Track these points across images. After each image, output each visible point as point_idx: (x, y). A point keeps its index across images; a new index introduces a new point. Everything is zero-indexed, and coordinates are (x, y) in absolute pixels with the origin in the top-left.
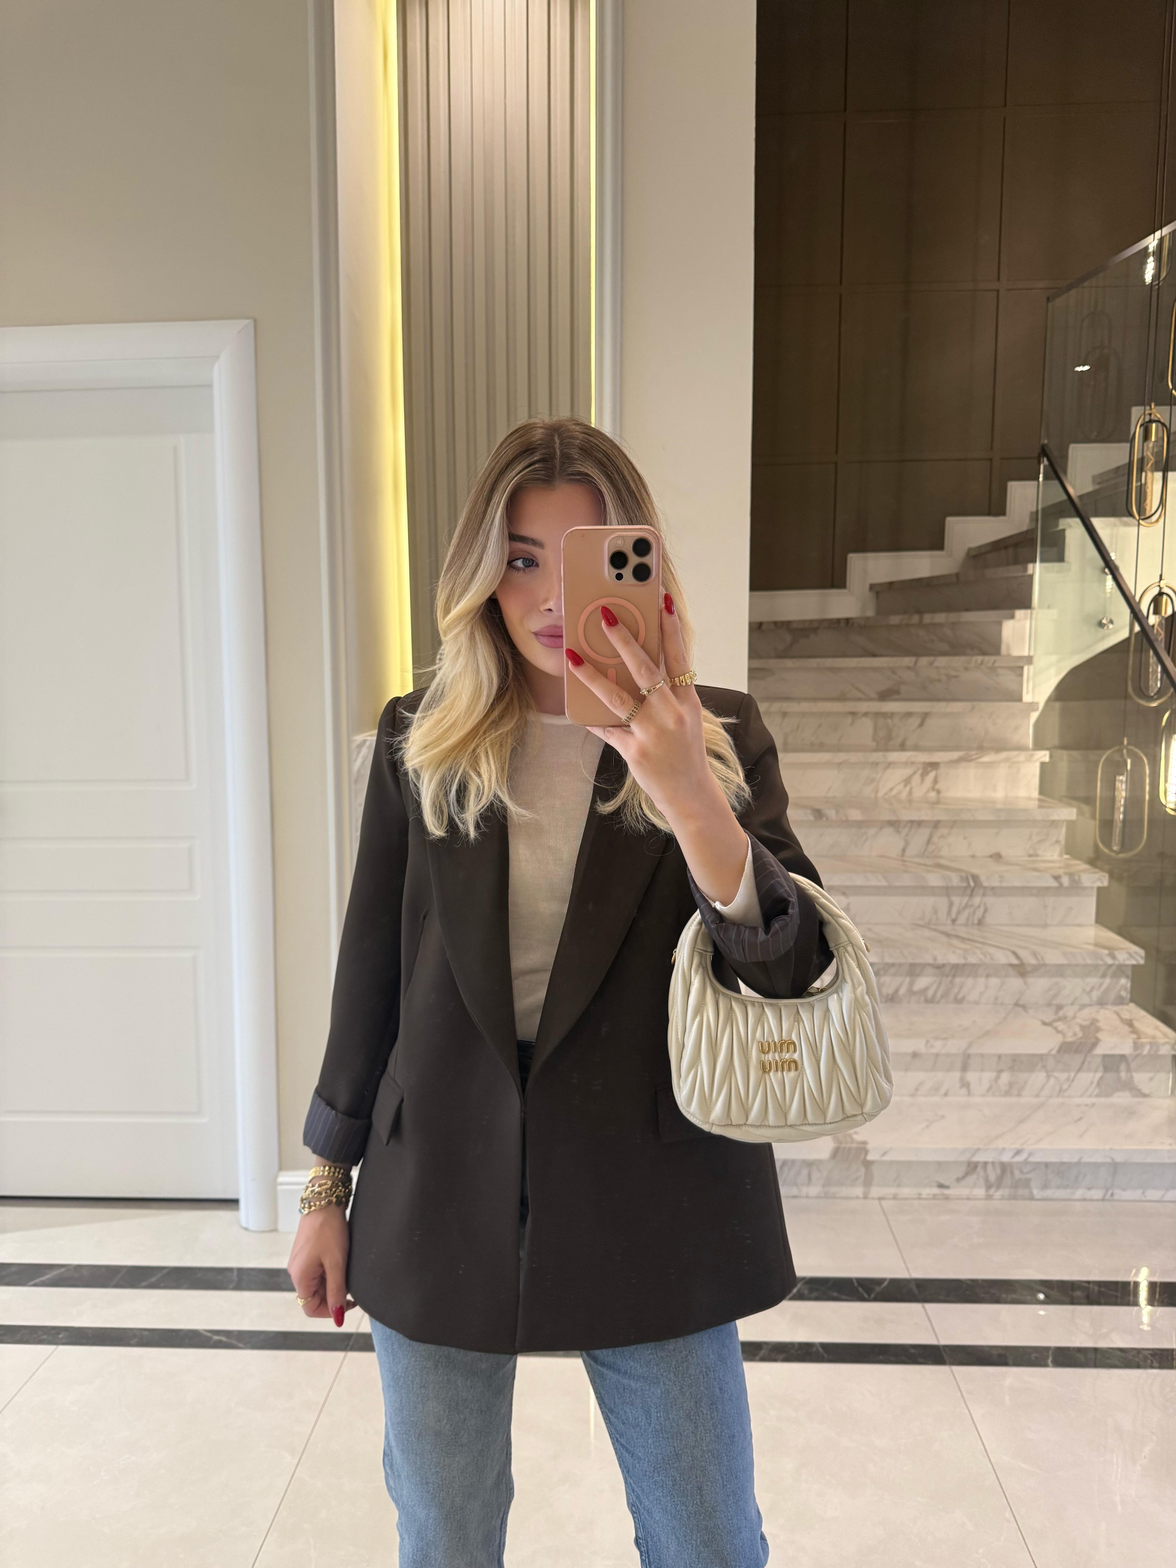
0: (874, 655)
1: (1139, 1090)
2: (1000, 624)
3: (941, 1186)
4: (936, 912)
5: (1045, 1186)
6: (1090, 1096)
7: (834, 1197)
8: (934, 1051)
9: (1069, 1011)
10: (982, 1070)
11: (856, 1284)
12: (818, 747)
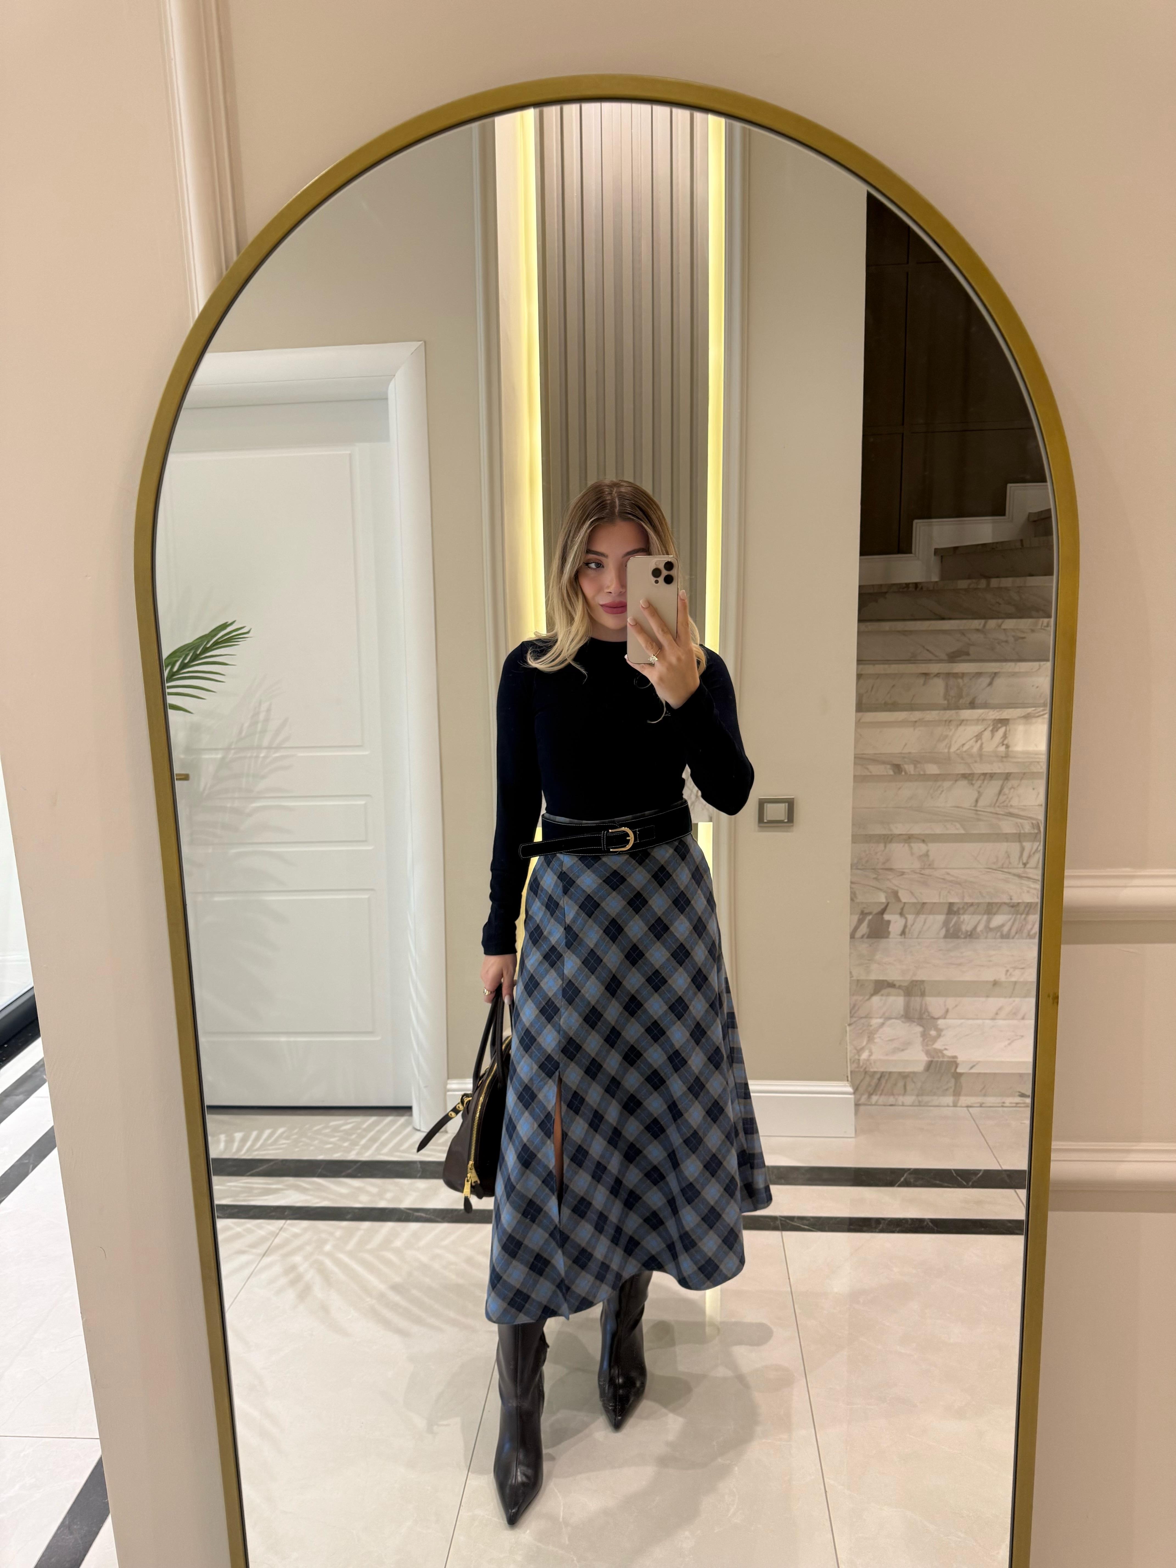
0: (942, 618)
7: (927, 1105)
8: (1013, 979)
11: (956, 1174)
12: (892, 707)
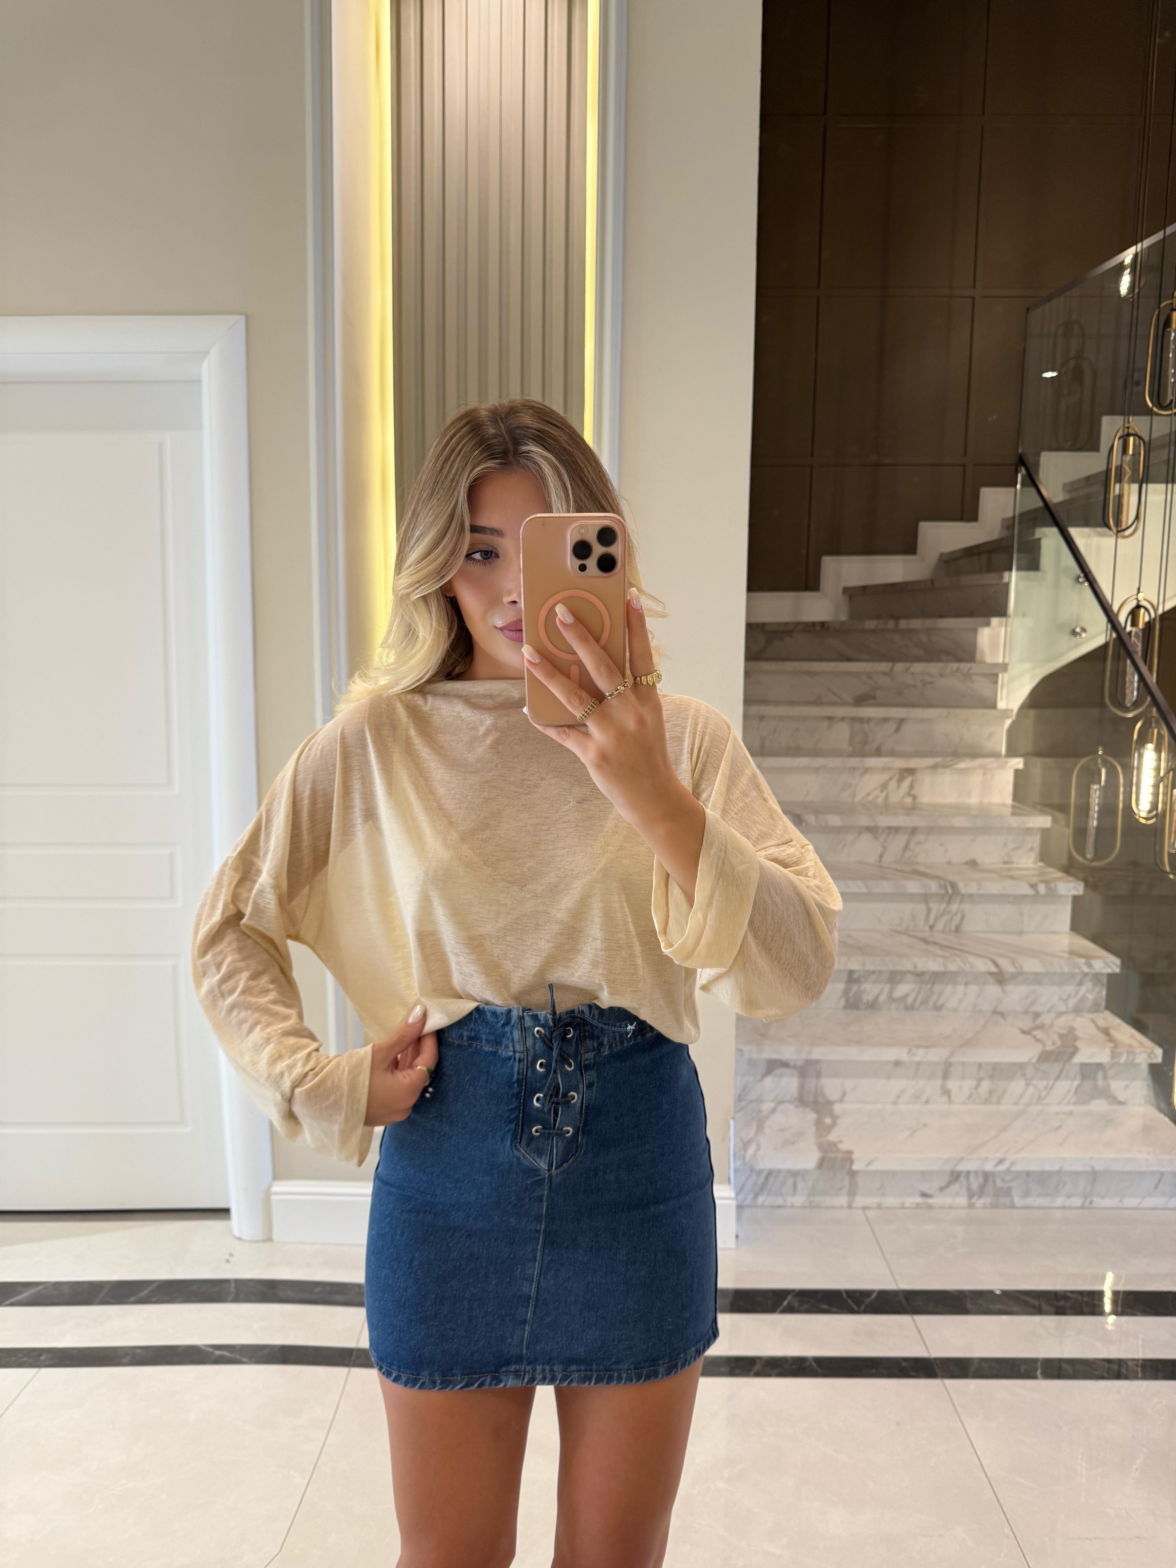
0: (849, 660)
1: (1115, 1098)
2: (975, 631)
3: (924, 1195)
4: (914, 918)
5: (1026, 1194)
6: (1068, 1104)
7: (818, 1207)
8: (917, 1059)
9: (1046, 1019)
10: (963, 1078)
11: (845, 1296)
12: (795, 751)
